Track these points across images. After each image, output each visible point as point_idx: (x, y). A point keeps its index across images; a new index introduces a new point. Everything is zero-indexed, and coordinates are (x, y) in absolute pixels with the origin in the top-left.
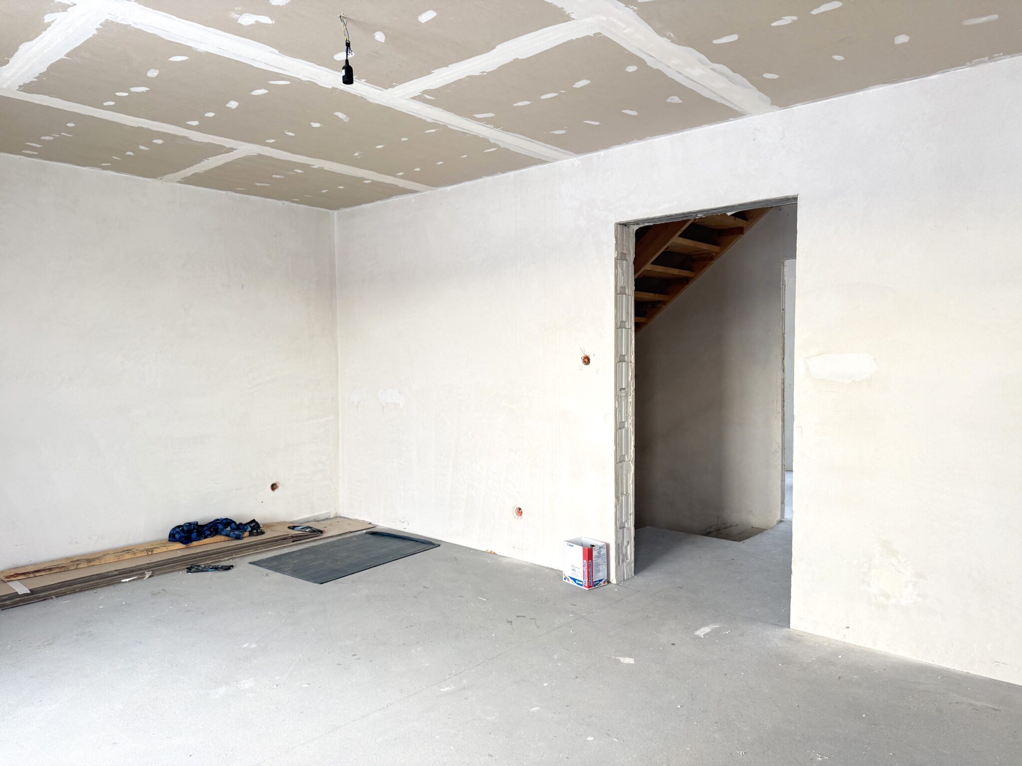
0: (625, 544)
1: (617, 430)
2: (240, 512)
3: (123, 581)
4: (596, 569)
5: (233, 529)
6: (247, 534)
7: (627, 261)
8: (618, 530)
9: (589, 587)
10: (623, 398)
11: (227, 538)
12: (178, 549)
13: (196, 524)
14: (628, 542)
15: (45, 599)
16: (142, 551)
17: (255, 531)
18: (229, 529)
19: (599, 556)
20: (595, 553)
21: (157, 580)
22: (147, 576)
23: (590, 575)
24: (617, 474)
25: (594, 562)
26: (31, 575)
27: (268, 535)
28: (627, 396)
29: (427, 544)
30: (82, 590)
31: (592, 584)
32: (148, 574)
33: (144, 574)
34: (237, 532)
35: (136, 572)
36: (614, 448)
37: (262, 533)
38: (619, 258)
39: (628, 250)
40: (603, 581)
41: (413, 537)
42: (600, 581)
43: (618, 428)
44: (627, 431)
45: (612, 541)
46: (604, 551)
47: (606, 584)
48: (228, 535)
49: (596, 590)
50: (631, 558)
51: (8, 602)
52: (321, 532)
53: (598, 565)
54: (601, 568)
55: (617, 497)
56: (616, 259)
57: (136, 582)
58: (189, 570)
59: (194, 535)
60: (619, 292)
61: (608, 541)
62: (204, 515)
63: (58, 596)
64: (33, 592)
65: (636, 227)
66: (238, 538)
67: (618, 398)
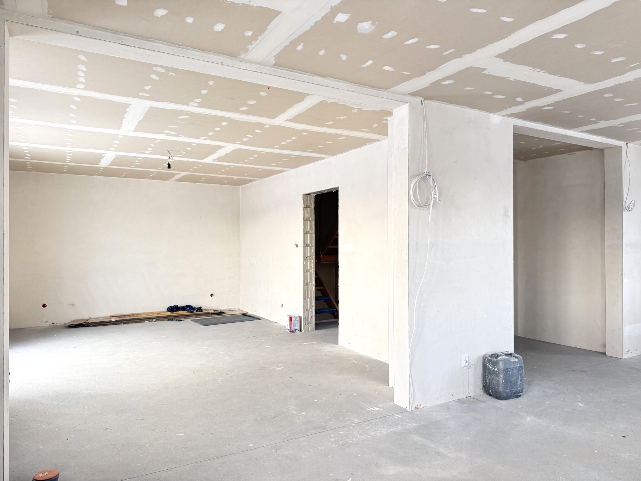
0: (310, 317)
1: (304, 272)
2: (195, 304)
3: (146, 321)
4: (294, 325)
5: (190, 309)
6: (195, 311)
7: (310, 208)
8: (305, 311)
9: (290, 331)
10: (308, 260)
11: (187, 312)
12: (169, 313)
13: (178, 306)
14: (311, 317)
15: (120, 324)
16: (156, 313)
17: (199, 310)
18: (188, 308)
19: (295, 320)
20: (293, 319)
21: (157, 322)
22: (154, 321)
23: (291, 327)
24: (305, 290)
25: (293, 322)
26: (119, 317)
27: (204, 312)
28: (310, 259)
29: (257, 318)
30: (132, 323)
31: (292, 331)
32: (154, 320)
33: (153, 320)
34: (191, 310)
35: (150, 319)
36: (303, 279)
37: (202, 311)
38: (305, 207)
39: (311, 204)
40: (297, 330)
41: (254, 316)
42: (296, 330)
43: (305, 272)
44: (311, 273)
45: (302, 315)
46: (298, 319)
47: (299, 331)
48: (187, 311)
49: (293, 333)
50: (313, 323)
51: (109, 323)
52: (224, 313)
53: (295, 324)
54: (296, 325)
55: (305, 299)
56: (304, 208)
57: (150, 322)
58: (168, 320)
59: (175, 310)
60: (305, 220)
61: (301, 315)
62: (181, 304)
63: (124, 323)
64: (116, 321)
65: (314, 195)
66: (191, 312)
67: (305, 260)
